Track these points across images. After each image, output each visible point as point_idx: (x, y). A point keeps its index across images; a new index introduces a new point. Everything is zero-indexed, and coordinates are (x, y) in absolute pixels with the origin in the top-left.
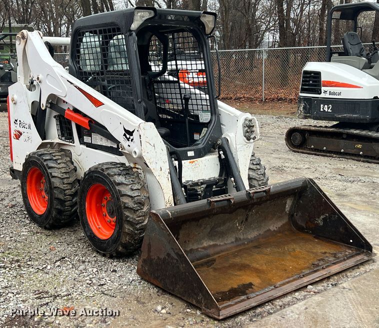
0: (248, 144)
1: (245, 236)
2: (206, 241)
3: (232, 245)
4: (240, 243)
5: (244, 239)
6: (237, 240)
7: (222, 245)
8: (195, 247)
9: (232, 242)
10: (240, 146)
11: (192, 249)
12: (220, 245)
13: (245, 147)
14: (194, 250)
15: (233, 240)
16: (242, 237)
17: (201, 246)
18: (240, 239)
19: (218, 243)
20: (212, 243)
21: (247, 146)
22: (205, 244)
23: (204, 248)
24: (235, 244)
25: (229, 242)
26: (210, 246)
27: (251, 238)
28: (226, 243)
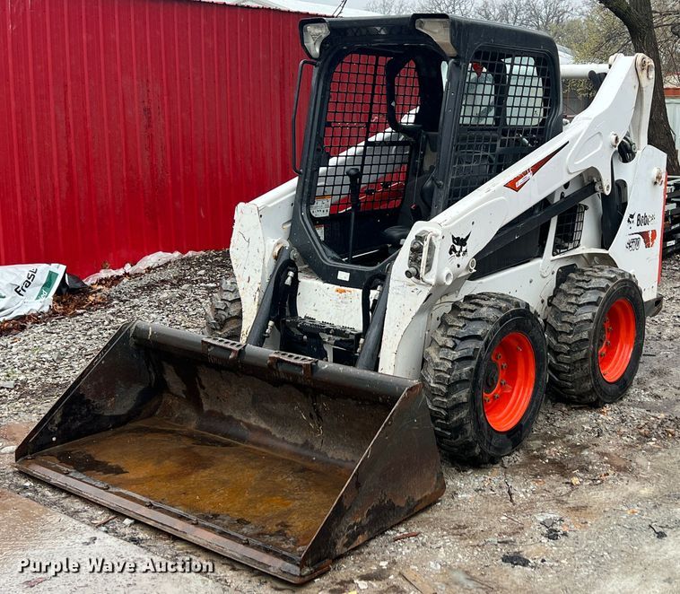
1: (323, 449)
2: (255, 416)
3: (293, 448)
4: (307, 453)
5: (318, 451)
6: (306, 445)
7: (278, 439)
8: (237, 416)
9: (296, 445)
11: (232, 416)
12: (274, 435)
14: (233, 418)
15: (300, 442)
16: (317, 446)
17: (246, 421)
18: (312, 448)
19: (274, 431)
20: (263, 426)
22: (253, 421)
23: (249, 426)
24: (297, 450)
25: (291, 440)
26: (258, 429)
27: (332, 458)
28: (286, 438)
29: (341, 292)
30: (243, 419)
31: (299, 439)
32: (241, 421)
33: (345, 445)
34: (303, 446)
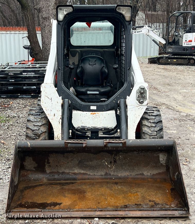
0: (140, 107)
1: (115, 174)
2: (77, 169)
3: (101, 177)
4: (109, 177)
5: (113, 175)
6: (106, 174)
7: (91, 175)
8: (67, 171)
9: (102, 175)
10: (131, 107)
11: (64, 172)
13: (137, 108)
14: (66, 173)
16: (112, 174)
18: (110, 175)
19: (88, 173)
20: (82, 172)
21: (139, 107)
22: (76, 171)
23: (75, 174)
24: (103, 177)
25: (99, 174)
26: (80, 174)
27: (121, 176)
28: (96, 174)
29: (94, 114)
30: (71, 172)
31: (102, 173)
32: (69, 173)
33: (126, 170)
34: (105, 175)
